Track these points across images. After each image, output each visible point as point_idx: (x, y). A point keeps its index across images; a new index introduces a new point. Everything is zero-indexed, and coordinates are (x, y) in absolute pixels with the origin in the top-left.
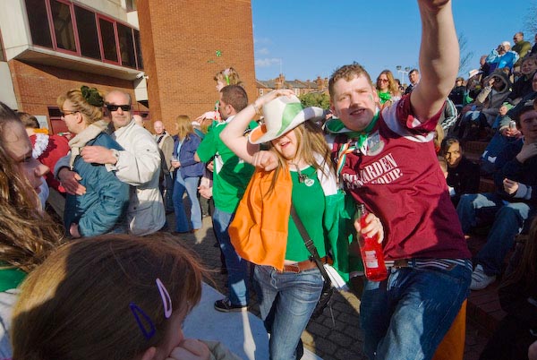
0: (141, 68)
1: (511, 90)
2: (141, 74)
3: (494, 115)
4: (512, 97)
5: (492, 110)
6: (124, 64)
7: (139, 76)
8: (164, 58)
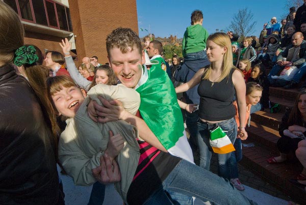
0: (71, 30)
1: (280, 43)
2: (72, 34)
3: (273, 55)
4: (281, 46)
5: (272, 53)
6: (61, 28)
7: (71, 35)
8: (87, 25)
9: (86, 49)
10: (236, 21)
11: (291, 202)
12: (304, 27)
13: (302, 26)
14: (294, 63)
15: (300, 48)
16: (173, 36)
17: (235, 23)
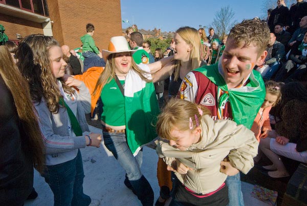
0: (47, 15)
2: (48, 19)
6: (36, 12)
7: (47, 20)
8: (65, 10)
9: (64, 37)
10: (218, 18)
11: (256, 185)
12: (277, 28)
13: (276, 27)
14: (267, 62)
15: (272, 48)
16: (157, 29)
17: (217, 20)
